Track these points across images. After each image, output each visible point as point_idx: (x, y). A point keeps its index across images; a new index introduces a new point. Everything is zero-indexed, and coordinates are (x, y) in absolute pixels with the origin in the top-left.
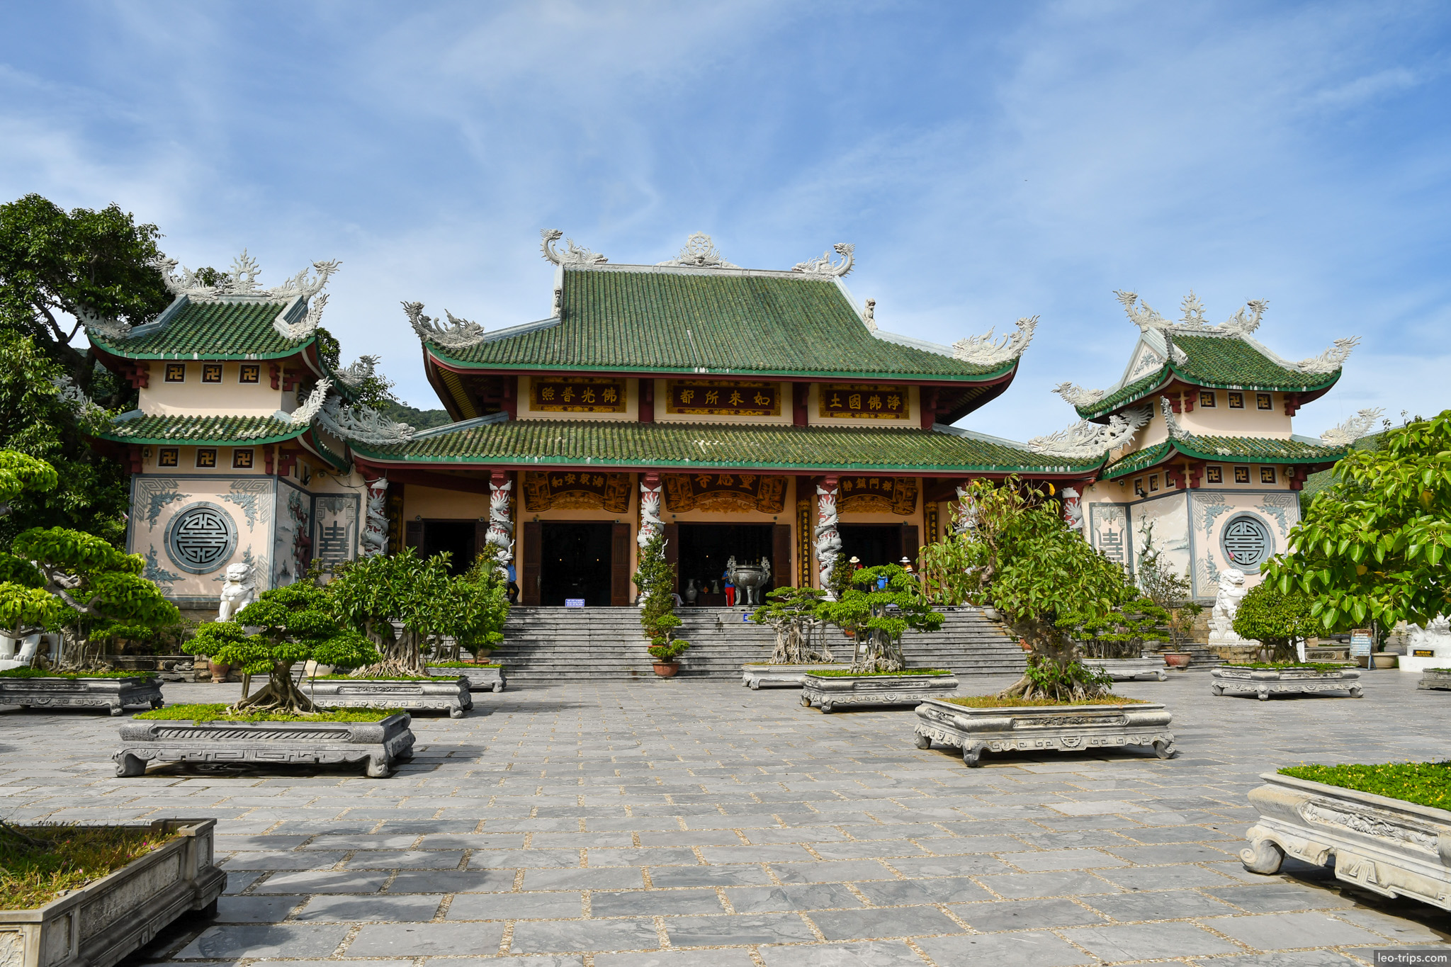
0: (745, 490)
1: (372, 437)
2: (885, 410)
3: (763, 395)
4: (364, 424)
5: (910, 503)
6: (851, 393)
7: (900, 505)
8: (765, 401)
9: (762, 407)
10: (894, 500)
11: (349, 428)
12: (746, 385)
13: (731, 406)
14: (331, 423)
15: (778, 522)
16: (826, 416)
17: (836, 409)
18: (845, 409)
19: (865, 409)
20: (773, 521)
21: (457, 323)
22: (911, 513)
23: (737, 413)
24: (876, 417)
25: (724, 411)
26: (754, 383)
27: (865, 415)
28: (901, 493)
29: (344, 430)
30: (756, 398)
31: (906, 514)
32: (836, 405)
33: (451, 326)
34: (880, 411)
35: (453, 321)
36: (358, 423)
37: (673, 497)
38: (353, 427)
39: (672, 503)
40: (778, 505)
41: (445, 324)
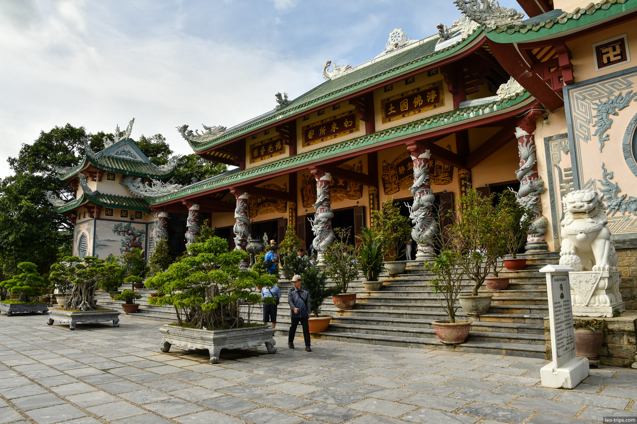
0: (341, 187)
1: (158, 193)
2: (426, 104)
3: (348, 120)
4: (154, 188)
5: (447, 174)
6: (401, 100)
7: (440, 177)
8: (349, 124)
9: (349, 128)
10: (435, 174)
11: (146, 191)
12: (339, 117)
13: (332, 133)
14: (136, 191)
15: (359, 205)
16: (386, 122)
17: (393, 115)
18: (399, 113)
19: (412, 108)
20: (356, 204)
21: (209, 129)
22: (449, 182)
23: (335, 137)
24: (419, 111)
25: (329, 137)
26: (344, 114)
27: (412, 113)
28: (441, 167)
29: (143, 193)
30: (345, 123)
31: (445, 184)
32: (392, 112)
33: (205, 131)
34: (422, 106)
35: (206, 128)
36: (150, 188)
37: (305, 199)
38: (148, 190)
39: (305, 203)
40: (358, 193)
41: (202, 131)
